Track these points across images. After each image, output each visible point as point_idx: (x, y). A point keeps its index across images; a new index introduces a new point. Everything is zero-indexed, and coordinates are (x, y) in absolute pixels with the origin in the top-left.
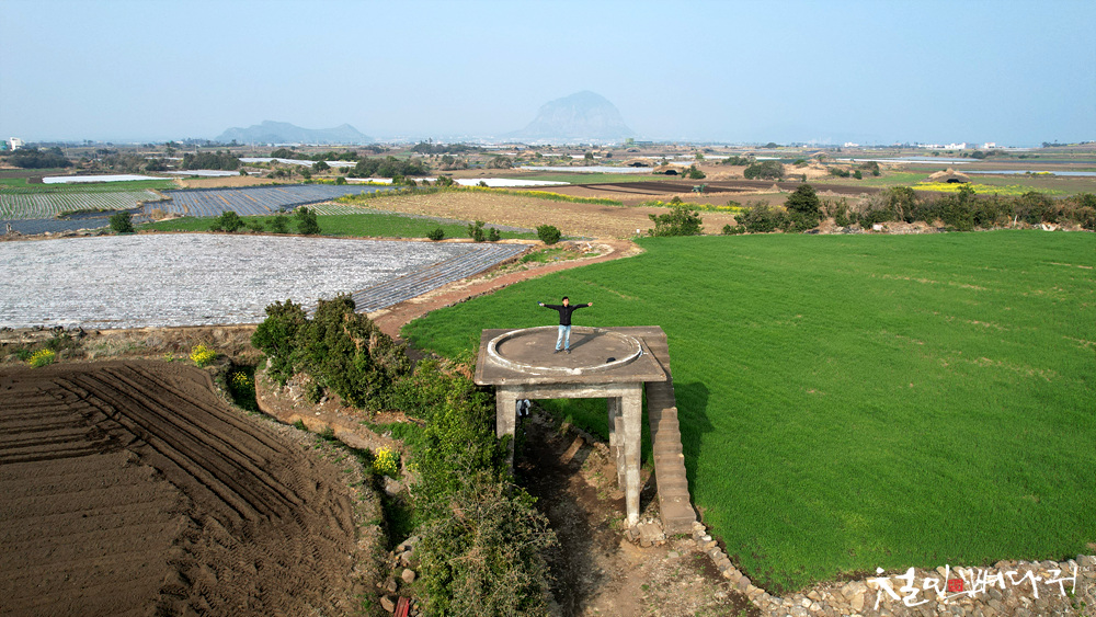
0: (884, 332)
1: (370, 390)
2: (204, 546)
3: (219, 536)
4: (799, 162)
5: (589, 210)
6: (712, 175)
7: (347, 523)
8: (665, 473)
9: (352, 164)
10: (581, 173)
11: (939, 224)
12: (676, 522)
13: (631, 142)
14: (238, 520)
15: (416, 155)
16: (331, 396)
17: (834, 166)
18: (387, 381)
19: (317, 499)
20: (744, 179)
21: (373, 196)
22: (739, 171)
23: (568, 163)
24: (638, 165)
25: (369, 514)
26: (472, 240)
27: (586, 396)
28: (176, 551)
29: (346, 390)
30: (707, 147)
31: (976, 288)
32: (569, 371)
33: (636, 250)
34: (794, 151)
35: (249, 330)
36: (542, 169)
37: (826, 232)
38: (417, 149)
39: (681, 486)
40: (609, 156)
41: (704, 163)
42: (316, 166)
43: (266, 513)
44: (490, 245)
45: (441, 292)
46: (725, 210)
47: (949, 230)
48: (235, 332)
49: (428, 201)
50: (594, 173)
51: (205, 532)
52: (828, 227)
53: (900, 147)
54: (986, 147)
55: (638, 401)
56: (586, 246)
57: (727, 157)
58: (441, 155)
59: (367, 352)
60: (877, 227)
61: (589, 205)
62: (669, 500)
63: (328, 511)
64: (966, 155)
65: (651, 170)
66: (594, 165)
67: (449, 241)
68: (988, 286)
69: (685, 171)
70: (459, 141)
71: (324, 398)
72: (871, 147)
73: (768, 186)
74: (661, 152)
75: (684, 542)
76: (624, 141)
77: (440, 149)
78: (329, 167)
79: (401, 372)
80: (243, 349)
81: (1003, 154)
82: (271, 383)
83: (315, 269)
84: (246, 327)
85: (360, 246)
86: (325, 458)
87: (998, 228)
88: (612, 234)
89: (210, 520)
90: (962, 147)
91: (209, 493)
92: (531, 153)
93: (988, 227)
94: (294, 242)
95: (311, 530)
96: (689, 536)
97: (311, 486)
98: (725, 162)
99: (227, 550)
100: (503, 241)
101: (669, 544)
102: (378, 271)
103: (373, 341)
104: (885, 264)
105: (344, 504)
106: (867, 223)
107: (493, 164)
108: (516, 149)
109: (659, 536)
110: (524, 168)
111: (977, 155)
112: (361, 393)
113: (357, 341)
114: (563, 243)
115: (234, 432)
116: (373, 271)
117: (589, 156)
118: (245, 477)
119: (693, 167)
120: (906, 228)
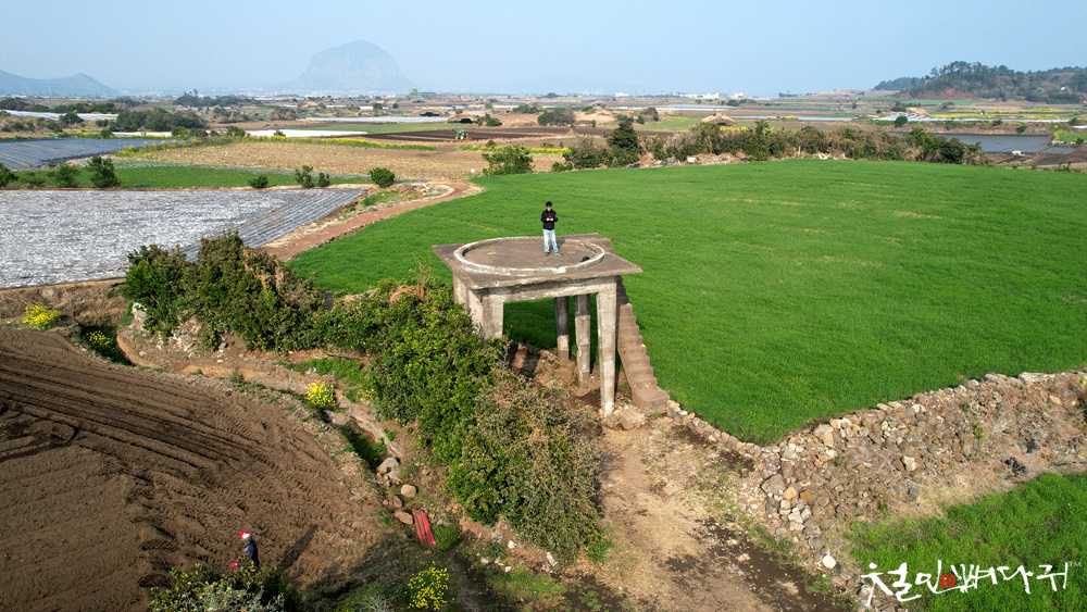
0: (737, 243)
1: (283, 328)
2: (166, 499)
3: (177, 488)
4: (588, 110)
5: (406, 156)
6: (508, 123)
7: (318, 453)
8: (633, 362)
9: (111, 117)
10: (374, 123)
11: (742, 155)
12: (653, 403)
13: (415, 92)
14: (192, 471)
15: (180, 108)
16: (231, 340)
17: (619, 112)
18: (300, 317)
19: (271, 437)
20: (538, 126)
21: (160, 148)
22: (533, 119)
23: (357, 114)
24: (429, 114)
25: (337, 443)
26: (300, 186)
27: (567, 294)
28: (135, 509)
29: (255, 331)
30: (493, 98)
31: (795, 204)
32: (554, 270)
33: (476, 189)
34: (573, 101)
35: (89, 287)
36: (332, 119)
37: (647, 166)
38: (181, 101)
39: (648, 372)
40: (395, 106)
41: (494, 112)
42: (64, 119)
43: (221, 458)
44: (321, 191)
45: (297, 236)
46: (540, 152)
47: (750, 160)
48: (71, 290)
49: (226, 152)
50: (388, 123)
51: (157, 487)
52: (648, 161)
53: (666, 96)
54: (735, 97)
55: (613, 295)
56: (423, 187)
57: (517, 107)
58: (212, 108)
59: (274, 289)
60: (691, 159)
61: (402, 151)
62: (640, 385)
63: (290, 447)
64: (723, 103)
65: (446, 119)
66: (384, 115)
67: (274, 188)
68: (803, 202)
69: (479, 121)
70: (224, 93)
71: (223, 345)
72: (640, 97)
73: (564, 132)
74: (446, 102)
75: (660, 420)
76: (406, 92)
77: (208, 102)
78: (82, 120)
79: (314, 307)
80: (85, 308)
81: (753, 102)
82: (148, 337)
83: (134, 222)
84: (85, 284)
85: (174, 197)
86: (256, 400)
87: (787, 157)
88: (443, 175)
89: (155, 474)
90: (716, 96)
91: (140, 451)
92: (313, 104)
93: (779, 157)
94: (88, 195)
95: (282, 466)
96: (665, 415)
97: (257, 427)
98: (515, 110)
99: (196, 499)
100: (333, 186)
101: (648, 425)
102: (212, 221)
103: (279, 276)
104: (711, 189)
105: (304, 437)
106: (682, 156)
107: (276, 116)
108: (294, 100)
109: (640, 418)
110: (310, 119)
111: (732, 103)
112: (271, 333)
113: (263, 277)
114: (398, 186)
115: (130, 388)
116: (205, 221)
117: (377, 106)
118: (172, 428)
119: (487, 116)
120: (716, 160)
